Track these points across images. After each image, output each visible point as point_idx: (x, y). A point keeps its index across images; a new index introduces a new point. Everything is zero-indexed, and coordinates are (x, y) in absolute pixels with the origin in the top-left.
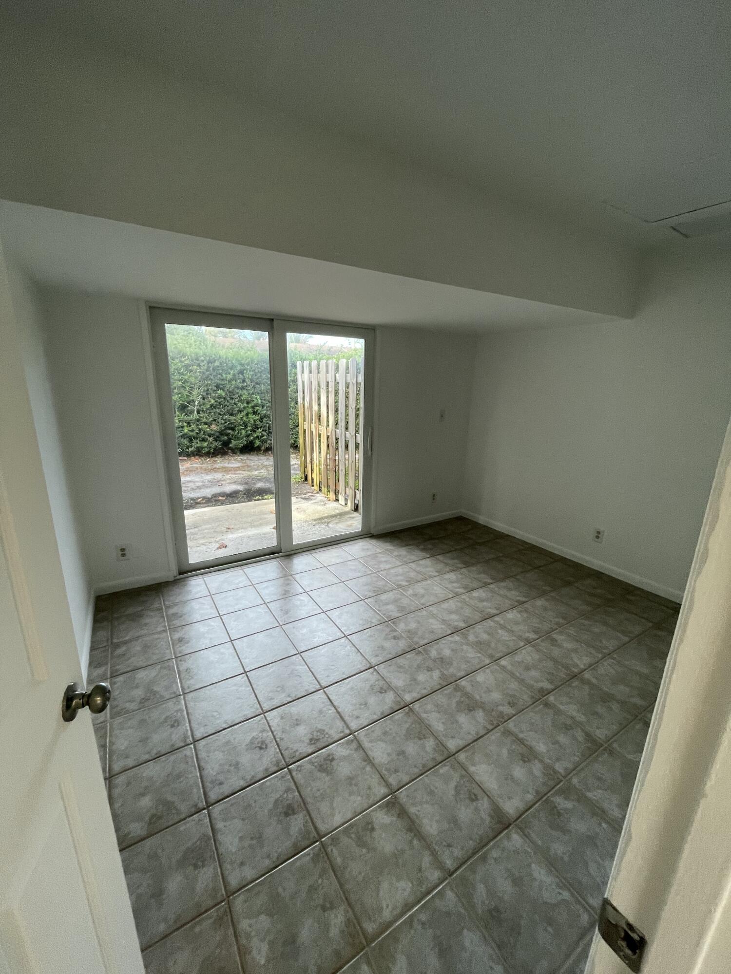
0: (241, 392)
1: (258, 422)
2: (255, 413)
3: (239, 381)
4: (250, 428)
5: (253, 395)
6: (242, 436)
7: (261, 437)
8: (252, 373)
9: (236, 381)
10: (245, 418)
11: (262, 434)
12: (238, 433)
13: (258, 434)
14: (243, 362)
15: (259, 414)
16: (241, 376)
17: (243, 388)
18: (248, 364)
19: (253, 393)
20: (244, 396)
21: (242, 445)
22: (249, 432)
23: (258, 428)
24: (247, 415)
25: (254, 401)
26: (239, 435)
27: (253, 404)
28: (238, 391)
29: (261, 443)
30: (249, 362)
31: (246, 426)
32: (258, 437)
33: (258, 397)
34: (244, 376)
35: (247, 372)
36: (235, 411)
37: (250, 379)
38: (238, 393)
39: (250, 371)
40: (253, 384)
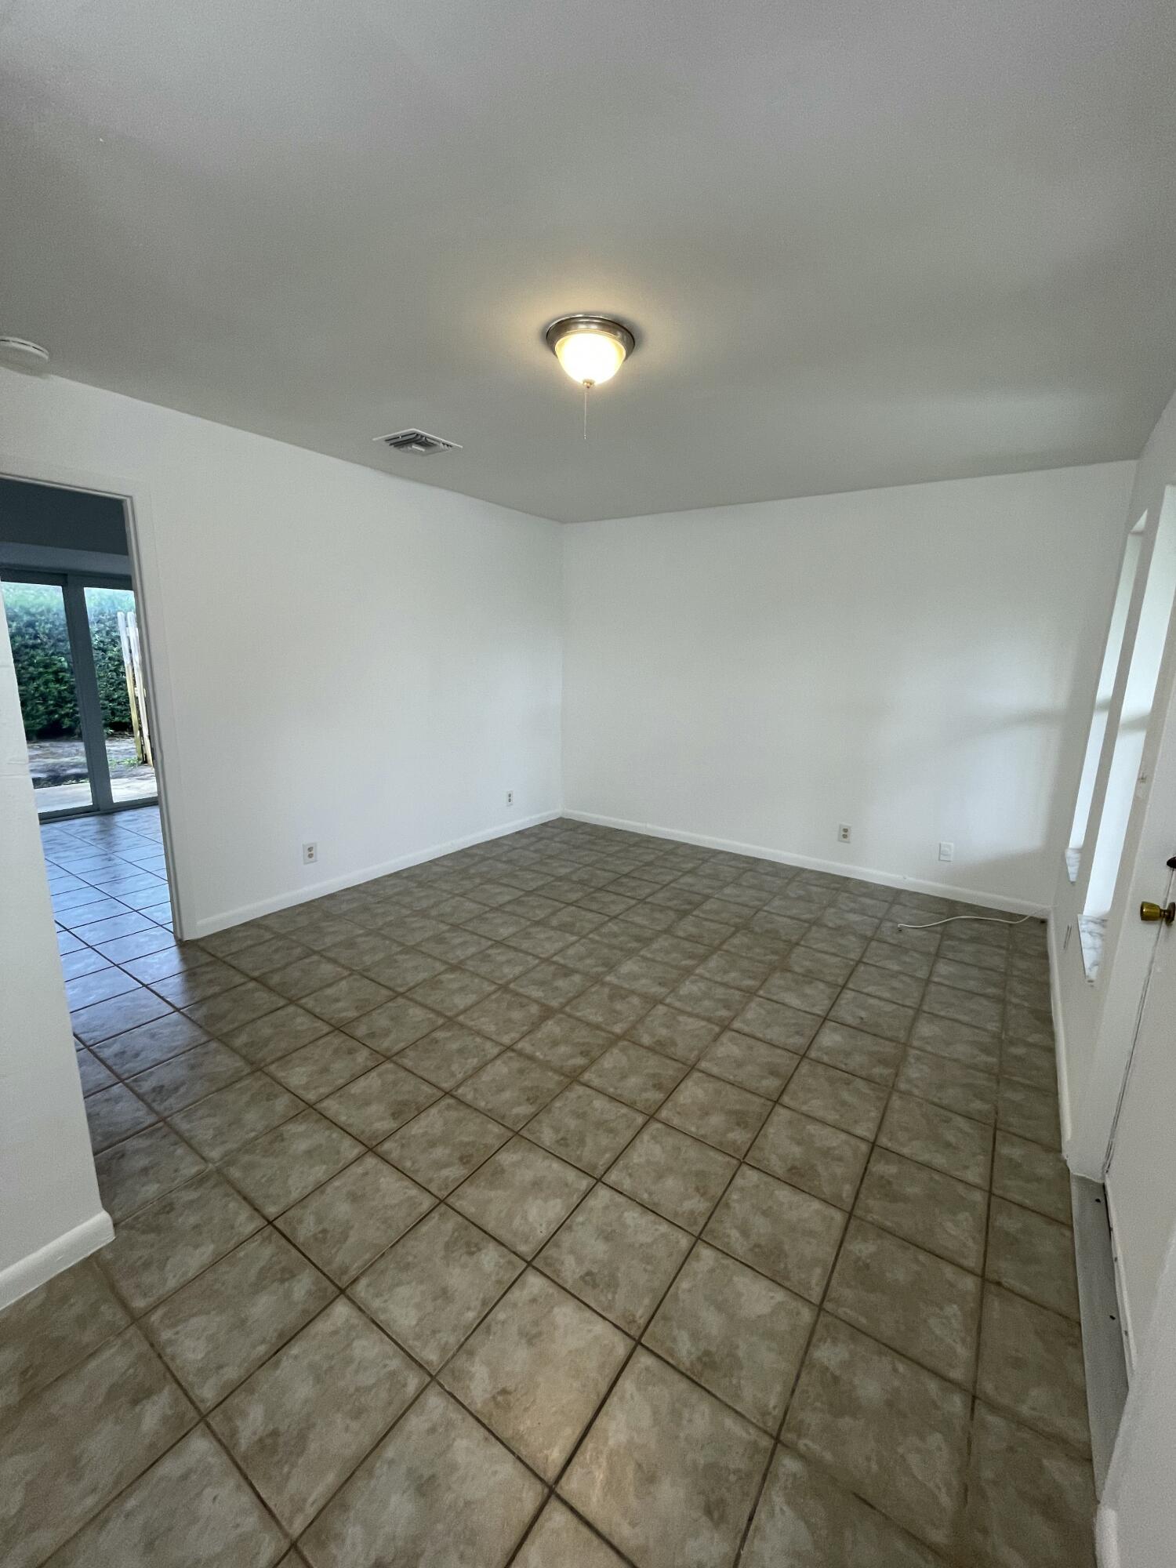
0: (32, 652)
1: (66, 694)
2: (59, 681)
3: (27, 637)
4: (52, 702)
5: (53, 657)
6: (40, 713)
7: (73, 714)
8: (49, 626)
9: (23, 636)
10: (42, 688)
11: (74, 710)
12: (32, 709)
13: (67, 710)
14: (33, 610)
15: (66, 682)
16: (31, 630)
17: (34, 647)
18: (41, 614)
19: (53, 654)
20: (38, 658)
21: (40, 727)
22: (51, 708)
23: (67, 702)
24: (46, 683)
25: (56, 664)
26: (34, 711)
27: (54, 668)
28: (28, 650)
29: (72, 723)
30: (43, 611)
31: (45, 700)
32: (67, 715)
33: (63, 659)
34: (36, 631)
35: (40, 625)
36: (25, 678)
37: (47, 635)
38: (27, 653)
39: (46, 623)
40: (52, 641)
